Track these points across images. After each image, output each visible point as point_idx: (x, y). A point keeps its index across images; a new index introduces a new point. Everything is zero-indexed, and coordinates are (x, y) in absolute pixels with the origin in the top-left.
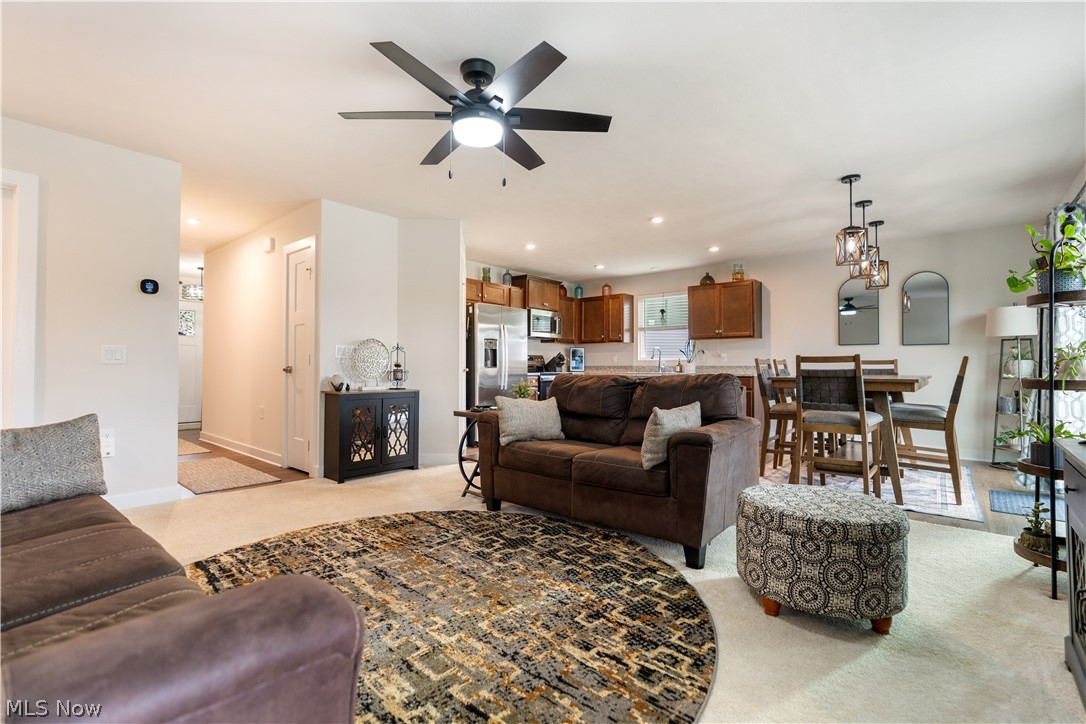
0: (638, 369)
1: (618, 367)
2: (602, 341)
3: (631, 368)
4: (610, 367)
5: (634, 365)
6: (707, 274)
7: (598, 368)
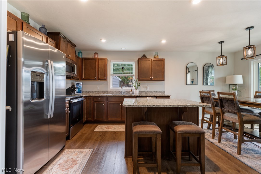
0: (111, 92)
1: (100, 92)
2: (95, 80)
3: (107, 92)
4: (96, 92)
5: (109, 90)
6: (144, 54)
7: (89, 92)
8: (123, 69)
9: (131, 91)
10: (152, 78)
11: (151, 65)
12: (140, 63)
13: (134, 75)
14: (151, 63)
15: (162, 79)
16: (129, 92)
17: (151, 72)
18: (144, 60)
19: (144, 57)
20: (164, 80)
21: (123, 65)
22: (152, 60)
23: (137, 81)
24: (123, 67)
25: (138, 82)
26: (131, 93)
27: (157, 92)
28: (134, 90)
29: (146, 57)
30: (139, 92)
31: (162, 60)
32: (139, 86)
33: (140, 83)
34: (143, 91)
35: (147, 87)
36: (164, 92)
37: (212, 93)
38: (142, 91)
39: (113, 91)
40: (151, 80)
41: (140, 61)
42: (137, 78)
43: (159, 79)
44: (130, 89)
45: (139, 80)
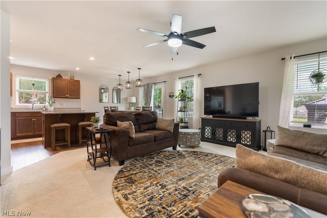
8: (33, 85)
9: (45, 107)
10: (68, 96)
11: (66, 84)
12: (54, 82)
13: (47, 93)
14: (66, 83)
15: (78, 97)
16: (42, 109)
17: (66, 91)
18: (60, 79)
19: (59, 76)
20: (79, 98)
21: (33, 82)
22: (68, 81)
23: (51, 98)
24: (33, 83)
25: (53, 99)
26: (44, 109)
27: (73, 108)
28: (49, 107)
29: (61, 76)
30: (54, 108)
31: (78, 81)
32: (53, 102)
33: (55, 100)
34: (59, 107)
35: (63, 104)
36: (80, 108)
37: (117, 108)
38: (57, 107)
39: (20, 108)
40: (67, 98)
41: (54, 80)
42: (51, 95)
43: (74, 97)
44: (43, 106)
45: (54, 97)
